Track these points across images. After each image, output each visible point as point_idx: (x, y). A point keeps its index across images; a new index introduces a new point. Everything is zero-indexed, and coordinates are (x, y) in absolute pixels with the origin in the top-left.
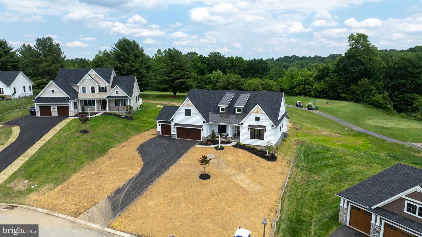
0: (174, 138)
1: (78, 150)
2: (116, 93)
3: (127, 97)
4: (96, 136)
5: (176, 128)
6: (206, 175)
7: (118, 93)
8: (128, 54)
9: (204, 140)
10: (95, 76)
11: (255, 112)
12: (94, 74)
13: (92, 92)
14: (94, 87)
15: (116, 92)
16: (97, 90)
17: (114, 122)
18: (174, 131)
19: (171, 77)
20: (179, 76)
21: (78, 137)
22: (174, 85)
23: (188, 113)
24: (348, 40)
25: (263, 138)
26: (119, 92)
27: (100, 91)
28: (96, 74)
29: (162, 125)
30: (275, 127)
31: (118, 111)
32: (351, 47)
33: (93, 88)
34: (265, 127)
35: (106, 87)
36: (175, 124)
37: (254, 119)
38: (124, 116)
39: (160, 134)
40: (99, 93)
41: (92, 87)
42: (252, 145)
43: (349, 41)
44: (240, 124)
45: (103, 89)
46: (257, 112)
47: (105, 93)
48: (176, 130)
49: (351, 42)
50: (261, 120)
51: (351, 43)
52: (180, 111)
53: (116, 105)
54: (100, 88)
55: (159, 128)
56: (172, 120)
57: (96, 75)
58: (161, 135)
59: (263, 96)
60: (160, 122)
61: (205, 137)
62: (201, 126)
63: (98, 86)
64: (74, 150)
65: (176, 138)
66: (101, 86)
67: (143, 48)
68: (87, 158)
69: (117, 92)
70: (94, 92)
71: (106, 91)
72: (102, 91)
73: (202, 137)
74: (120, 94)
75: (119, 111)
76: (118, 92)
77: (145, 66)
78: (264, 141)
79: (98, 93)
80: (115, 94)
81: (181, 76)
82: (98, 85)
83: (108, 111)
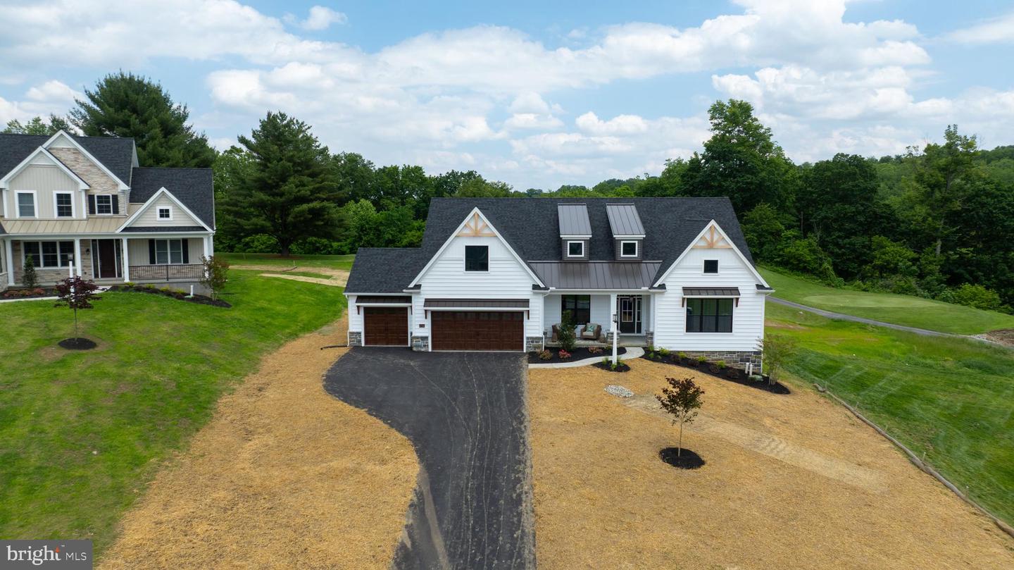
0: (423, 350)
1: (88, 408)
2: (162, 216)
3: (203, 229)
4: (133, 357)
5: (429, 315)
6: (686, 453)
7: (168, 216)
8: (144, 122)
9: (535, 348)
10: (72, 157)
11: (703, 244)
12: (69, 150)
13: (60, 214)
14: (68, 196)
15: (161, 211)
16: (79, 207)
17: (171, 312)
18: (422, 326)
19: (282, 195)
20: (305, 191)
21: (62, 362)
22: (292, 220)
23: (477, 259)
24: (709, 115)
25: (728, 328)
26: (171, 213)
27: (92, 211)
28: (76, 149)
29: (366, 309)
30: (767, 289)
31: (168, 279)
32: (717, 132)
33: (64, 201)
34: (735, 290)
35: (115, 198)
36: (428, 302)
37: (697, 268)
38: (192, 294)
39: (360, 341)
40: (88, 219)
41: (59, 196)
42: (693, 352)
43: (712, 119)
44: (655, 288)
45: (102, 205)
46: (711, 246)
47: (111, 218)
48: (428, 323)
49: (716, 121)
50: (725, 268)
51: (715, 125)
52: (448, 255)
53: (152, 261)
54: (91, 198)
55: (355, 322)
56: (418, 287)
57: (76, 151)
58: (363, 345)
59: (674, 209)
60: (360, 299)
61: (537, 338)
62: (525, 302)
63: (86, 191)
64: (70, 411)
65: (430, 350)
66: (97, 192)
67: (185, 108)
68: (146, 441)
69: (165, 213)
70: (69, 214)
71: (116, 211)
72: (99, 212)
73: (528, 338)
74: (173, 220)
75: (170, 281)
76: (167, 211)
77: (196, 160)
78: (732, 336)
79: (85, 217)
80: (156, 220)
81: (312, 192)
82: (87, 188)
83: (127, 280)
